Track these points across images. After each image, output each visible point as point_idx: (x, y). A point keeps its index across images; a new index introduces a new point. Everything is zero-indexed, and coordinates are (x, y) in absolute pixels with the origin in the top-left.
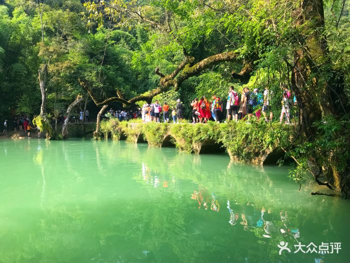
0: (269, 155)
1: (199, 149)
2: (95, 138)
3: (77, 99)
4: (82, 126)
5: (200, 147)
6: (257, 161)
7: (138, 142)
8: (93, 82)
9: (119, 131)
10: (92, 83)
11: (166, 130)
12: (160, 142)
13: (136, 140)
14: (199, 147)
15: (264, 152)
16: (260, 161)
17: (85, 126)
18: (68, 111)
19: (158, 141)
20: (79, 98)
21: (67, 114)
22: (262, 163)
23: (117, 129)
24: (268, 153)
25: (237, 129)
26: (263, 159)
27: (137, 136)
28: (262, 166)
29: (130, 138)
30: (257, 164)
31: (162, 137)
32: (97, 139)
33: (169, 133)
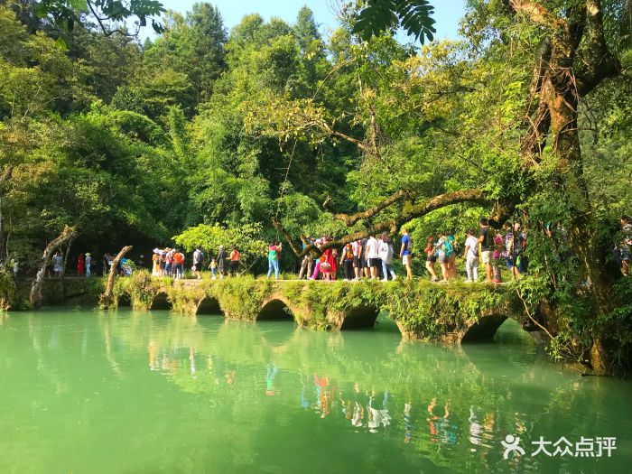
0: (471, 328)
1: (340, 323)
2: (102, 306)
3: (65, 234)
4: (60, 283)
5: (343, 319)
6: (450, 337)
7: (198, 313)
8: (91, 202)
9: (152, 293)
10: (89, 203)
11: (269, 290)
12: (254, 312)
13: (195, 309)
14: (340, 319)
15: (462, 325)
16: (455, 339)
17: (66, 284)
18: (44, 256)
19: (252, 310)
20: (69, 232)
21: (43, 261)
22: (459, 341)
23: (147, 289)
24: (470, 325)
25: (417, 290)
26: (460, 335)
27: (196, 302)
28: (459, 346)
29: (179, 305)
30: (450, 342)
31: (259, 303)
32: (106, 308)
33: (276, 296)
